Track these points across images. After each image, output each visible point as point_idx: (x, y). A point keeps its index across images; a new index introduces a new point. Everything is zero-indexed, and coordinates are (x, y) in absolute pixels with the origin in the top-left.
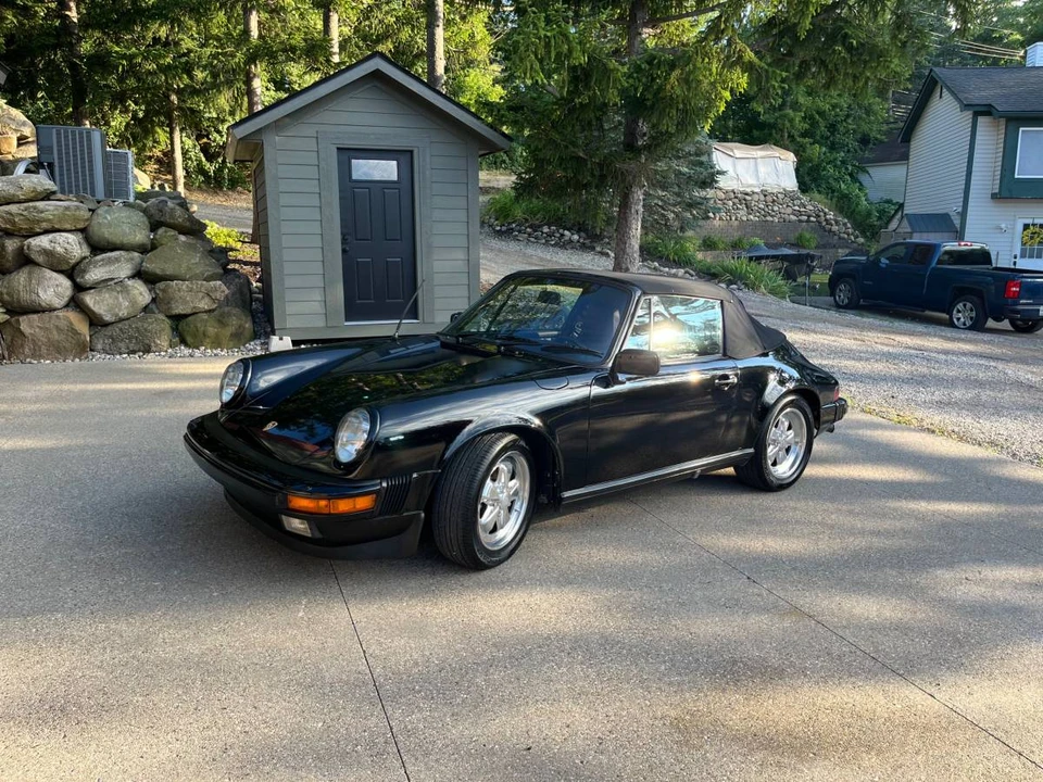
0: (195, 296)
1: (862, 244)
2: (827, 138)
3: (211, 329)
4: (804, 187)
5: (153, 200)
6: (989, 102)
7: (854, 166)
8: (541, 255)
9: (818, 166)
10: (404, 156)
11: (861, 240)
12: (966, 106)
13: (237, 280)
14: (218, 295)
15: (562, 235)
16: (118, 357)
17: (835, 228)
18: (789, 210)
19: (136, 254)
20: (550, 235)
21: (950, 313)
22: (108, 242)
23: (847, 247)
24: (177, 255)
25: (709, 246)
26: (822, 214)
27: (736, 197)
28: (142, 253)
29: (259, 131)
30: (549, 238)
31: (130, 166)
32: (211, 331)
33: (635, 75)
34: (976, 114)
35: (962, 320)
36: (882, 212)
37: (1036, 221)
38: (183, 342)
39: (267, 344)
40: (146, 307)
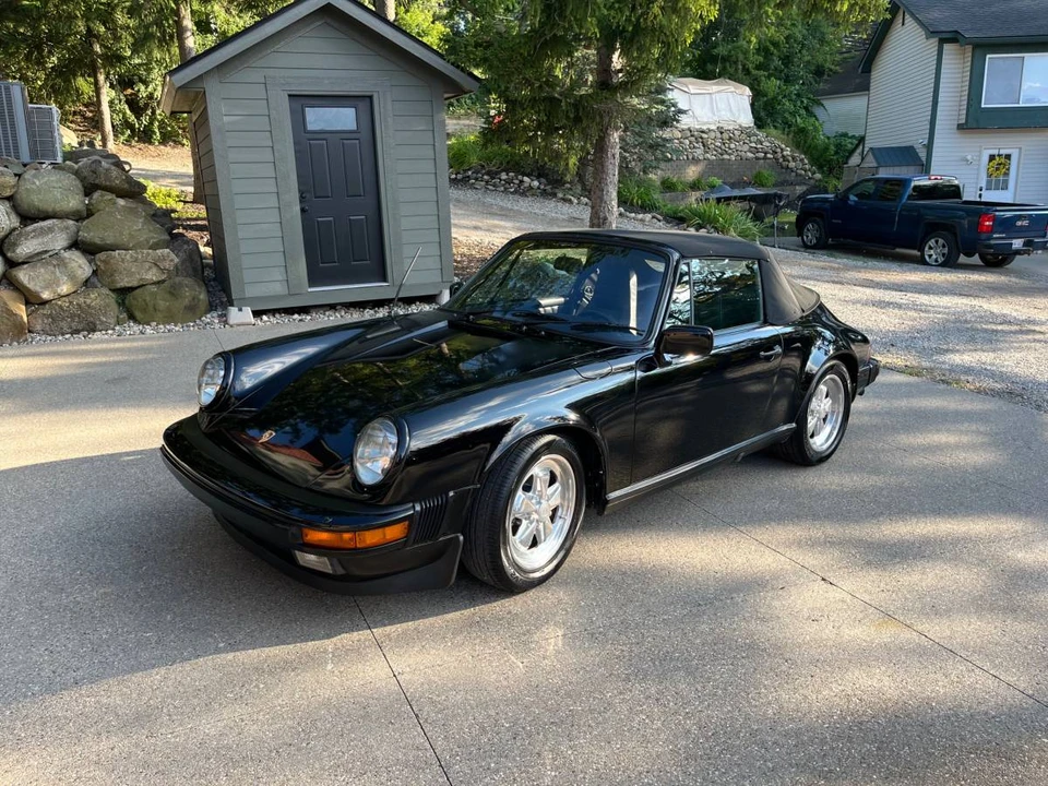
0: (142, 266)
1: (820, 180)
2: (781, 71)
3: (161, 302)
4: (760, 123)
5: (85, 159)
6: (955, 28)
7: (809, 99)
8: (501, 203)
9: (775, 98)
10: (363, 102)
11: (818, 176)
12: (931, 33)
13: (186, 247)
14: (167, 265)
15: (522, 182)
16: (60, 338)
17: (792, 165)
18: (746, 148)
19: (71, 222)
20: (509, 182)
21: (922, 250)
22: (39, 210)
23: (805, 184)
24: (116, 222)
25: (669, 188)
26: (779, 150)
27: (692, 136)
28: (77, 221)
29: (200, 78)
30: (507, 186)
31: (56, 123)
32: (162, 304)
33: (617, 5)
34: (942, 41)
35: (934, 257)
36: (839, 146)
37: (1002, 152)
38: (132, 317)
39: (225, 315)
40: (86, 281)
